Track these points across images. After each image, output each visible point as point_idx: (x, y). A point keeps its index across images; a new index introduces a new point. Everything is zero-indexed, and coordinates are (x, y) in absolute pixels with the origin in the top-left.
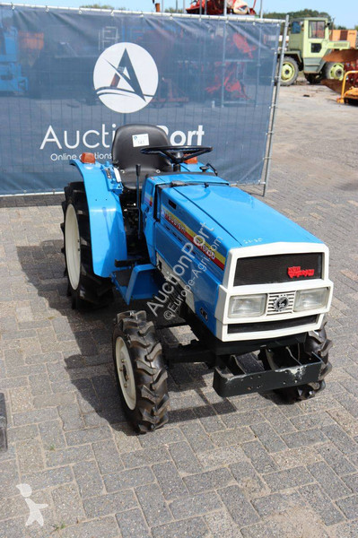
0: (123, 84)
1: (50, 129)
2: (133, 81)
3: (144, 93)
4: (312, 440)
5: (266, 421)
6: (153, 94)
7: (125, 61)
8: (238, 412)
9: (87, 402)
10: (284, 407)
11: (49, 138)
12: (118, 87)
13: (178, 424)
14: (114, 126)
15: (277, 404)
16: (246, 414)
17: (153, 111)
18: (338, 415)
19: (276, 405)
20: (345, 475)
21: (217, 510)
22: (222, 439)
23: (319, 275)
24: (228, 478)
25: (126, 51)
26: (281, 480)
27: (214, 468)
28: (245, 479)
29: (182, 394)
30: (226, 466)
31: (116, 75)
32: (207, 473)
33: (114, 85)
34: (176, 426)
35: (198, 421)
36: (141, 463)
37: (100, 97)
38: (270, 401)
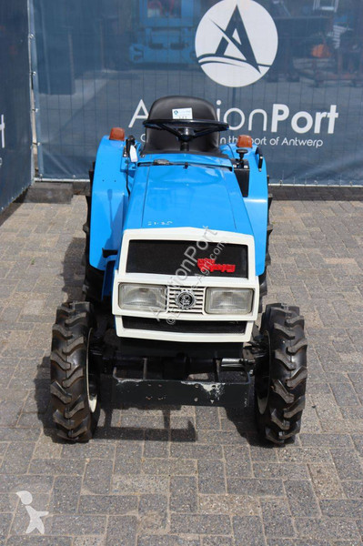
0: (232, 50)
1: (141, 104)
2: (246, 48)
3: (258, 61)
4: (262, 491)
5: (223, 460)
6: (271, 63)
7: (236, 22)
8: (196, 443)
9: (35, 402)
10: (258, 449)
11: (139, 114)
12: (226, 54)
13: (116, 441)
14: (219, 103)
15: (251, 444)
16: (203, 448)
17: (269, 85)
18: (319, 472)
19: (248, 445)
20: (274, 537)
21: (94, 536)
22: (155, 467)
23: (244, 273)
24: (131, 507)
25: (237, 8)
26: (191, 523)
27: (123, 494)
28: (150, 513)
29: (145, 413)
30: (138, 494)
31: (223, 39)
32: (111, 497)
33: (221, 51)
34: (114, 443)
35: (142, 443)
36: (47, 471)
37: (202, 66)
38: (243, 439)
